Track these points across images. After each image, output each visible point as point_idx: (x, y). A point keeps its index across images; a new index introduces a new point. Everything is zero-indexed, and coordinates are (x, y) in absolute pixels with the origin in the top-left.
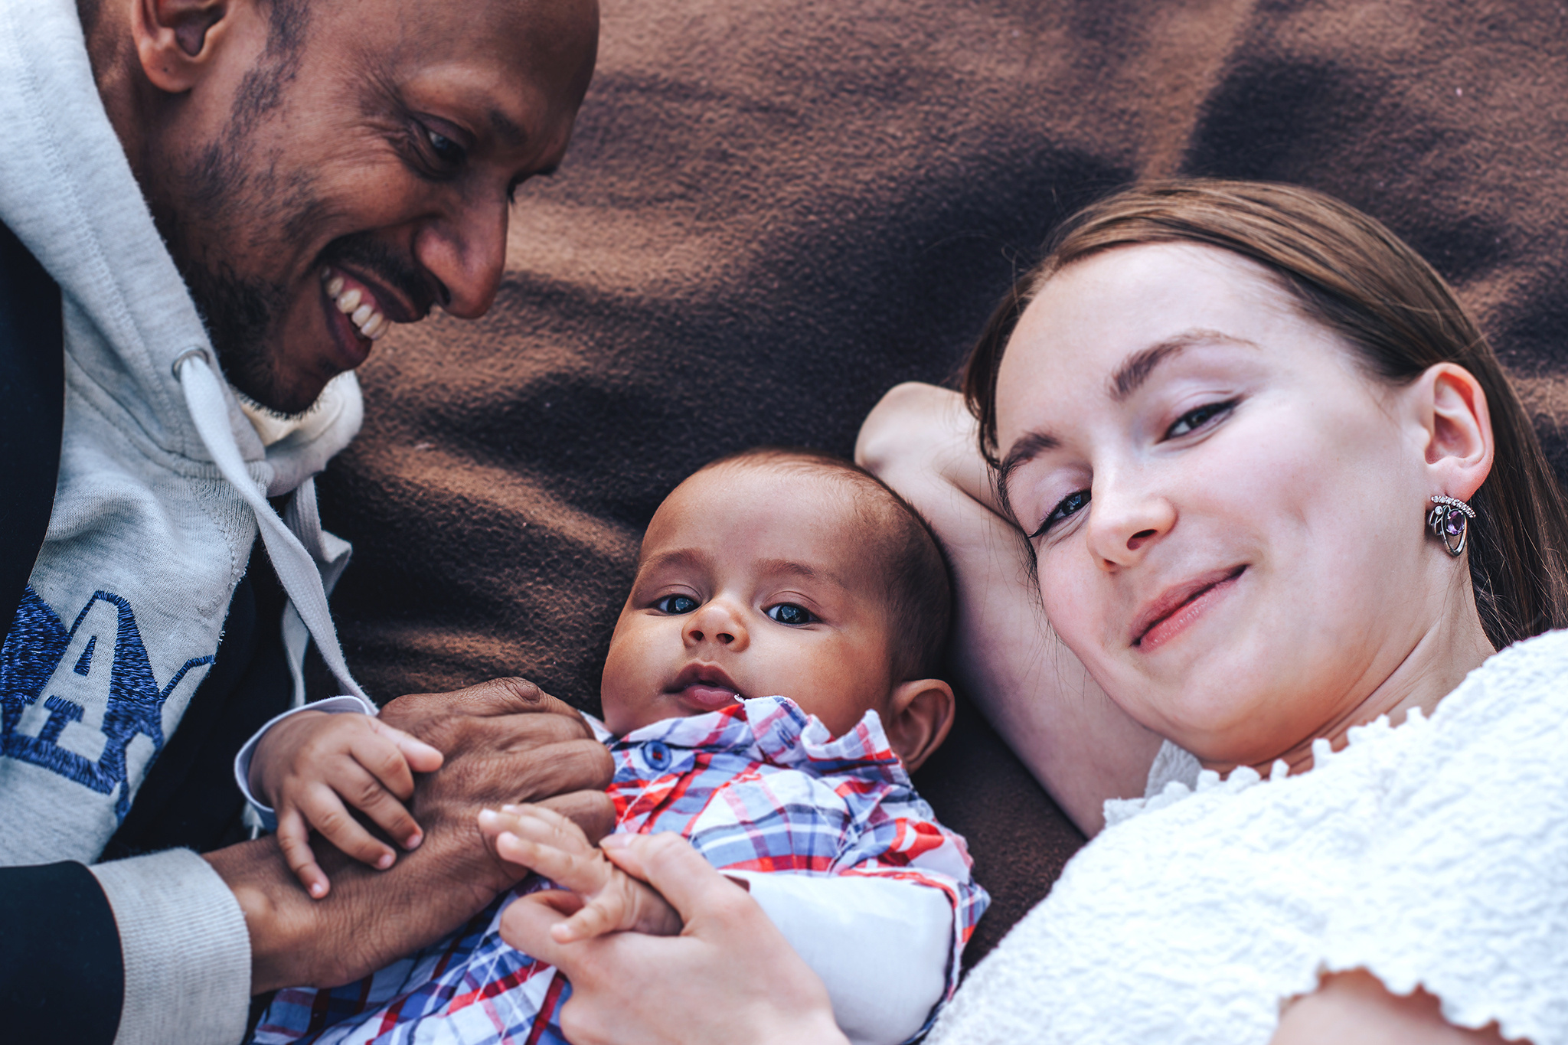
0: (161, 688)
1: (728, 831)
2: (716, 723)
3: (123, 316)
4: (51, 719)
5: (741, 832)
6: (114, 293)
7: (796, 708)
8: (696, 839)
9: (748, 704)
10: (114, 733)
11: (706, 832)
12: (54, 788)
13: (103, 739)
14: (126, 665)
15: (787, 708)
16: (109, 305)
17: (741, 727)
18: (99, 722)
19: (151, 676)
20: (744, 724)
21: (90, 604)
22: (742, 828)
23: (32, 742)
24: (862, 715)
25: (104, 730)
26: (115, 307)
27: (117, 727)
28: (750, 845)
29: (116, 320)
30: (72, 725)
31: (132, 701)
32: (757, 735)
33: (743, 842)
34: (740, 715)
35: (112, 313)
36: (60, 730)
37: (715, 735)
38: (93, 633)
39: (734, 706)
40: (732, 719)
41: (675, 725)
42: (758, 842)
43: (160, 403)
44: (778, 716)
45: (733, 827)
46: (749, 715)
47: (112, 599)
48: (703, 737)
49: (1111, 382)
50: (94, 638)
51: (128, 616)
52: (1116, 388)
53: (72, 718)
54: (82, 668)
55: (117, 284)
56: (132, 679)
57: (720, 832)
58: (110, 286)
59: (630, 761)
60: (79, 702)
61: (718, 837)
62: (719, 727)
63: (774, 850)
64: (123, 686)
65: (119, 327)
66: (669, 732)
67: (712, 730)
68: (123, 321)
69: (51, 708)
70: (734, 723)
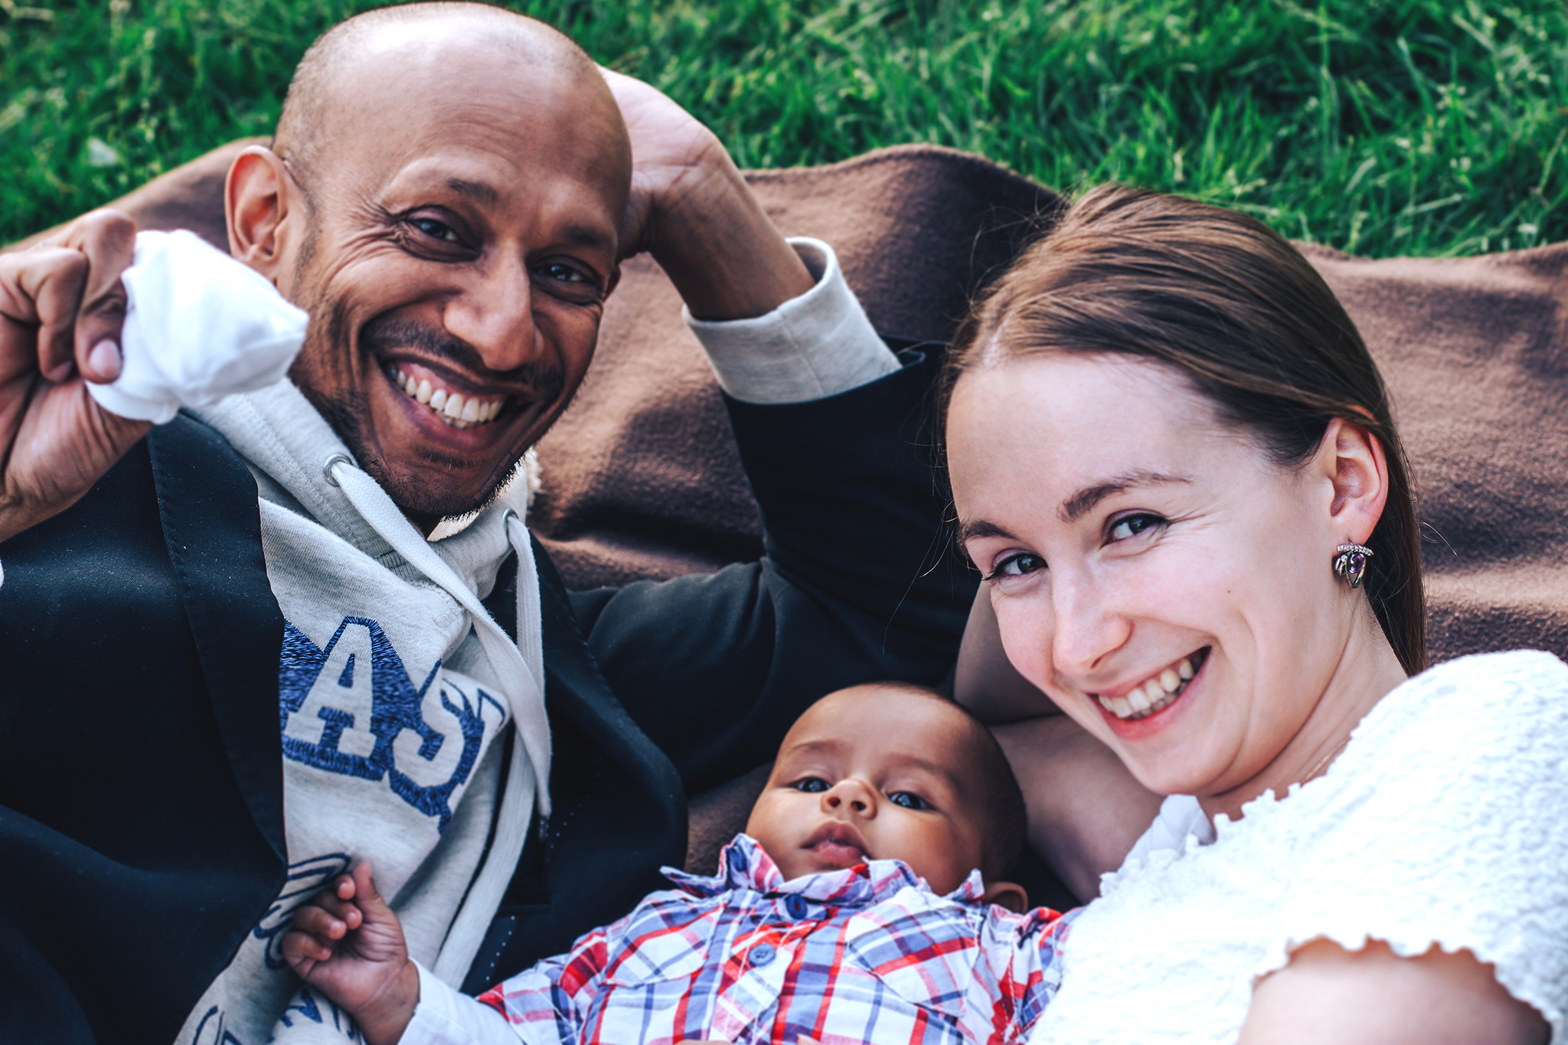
0: (418, 687)
1: (875, 934)
2: (847, 879)
3: (275, 445)
4: (326, 727)
5: (885, 935)
6: (263, 427)
7: (910, 871)
8: (851, 946)
9: (872, 864)
10: (382, 732)
11: (858, 939)
12: (338, 786)
13: (373, 738)
14: (384, 674)
15: (903, 870)
16: (262, 437)
17: (865, 883)
18: (368, 726)
19: (408, 679)
20: (867, 881)
21: (342, 628)
22: (885, 931)
23: (317, 750)
24: (967, 874)
25: (372, 731)
26: (267, 438)
27: (384, 727)
28: (895, 945)
29: (270, 449)
30: (347, 732)
31: (395, 703)
32: (877, 891)
33: (889, 943)
34: (865, 873)
35: (266, 444)
36: (338, 737)
37: (844, 889)
38: (352, 652)
39: (861, 865)
40: (859, 877)
41: (813, 880)
42: (901, 942)
43: (326, 514)
44: (895, 876)
45: (877, 931)
46: (872, 874)
47: (361, 622)
48: (834, 890)
49: (1062, 508)
50: (353, 656)
51: (378, 632)
52: (1066, 513)
53: (345, 725)
54: (346, 680)
55: (265, 419)
56: (392, 685)
57: (869, 937)
58: (259, 422)
59: (776, 909)
60: (349, 710)
61: (869, 941)
62: (849, 882)
63: (915, 946)
64: (384, 692)
65: (274, 454)
66: (808, 886)
67: (843, 884)
68: (276, 448)
69: (326, 718)
70: (861, 880)
